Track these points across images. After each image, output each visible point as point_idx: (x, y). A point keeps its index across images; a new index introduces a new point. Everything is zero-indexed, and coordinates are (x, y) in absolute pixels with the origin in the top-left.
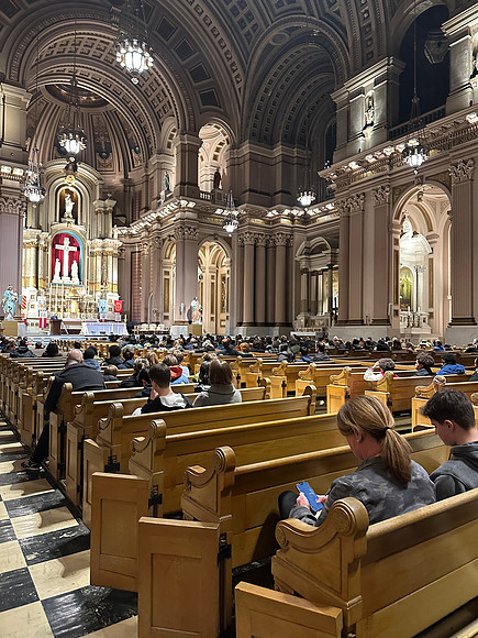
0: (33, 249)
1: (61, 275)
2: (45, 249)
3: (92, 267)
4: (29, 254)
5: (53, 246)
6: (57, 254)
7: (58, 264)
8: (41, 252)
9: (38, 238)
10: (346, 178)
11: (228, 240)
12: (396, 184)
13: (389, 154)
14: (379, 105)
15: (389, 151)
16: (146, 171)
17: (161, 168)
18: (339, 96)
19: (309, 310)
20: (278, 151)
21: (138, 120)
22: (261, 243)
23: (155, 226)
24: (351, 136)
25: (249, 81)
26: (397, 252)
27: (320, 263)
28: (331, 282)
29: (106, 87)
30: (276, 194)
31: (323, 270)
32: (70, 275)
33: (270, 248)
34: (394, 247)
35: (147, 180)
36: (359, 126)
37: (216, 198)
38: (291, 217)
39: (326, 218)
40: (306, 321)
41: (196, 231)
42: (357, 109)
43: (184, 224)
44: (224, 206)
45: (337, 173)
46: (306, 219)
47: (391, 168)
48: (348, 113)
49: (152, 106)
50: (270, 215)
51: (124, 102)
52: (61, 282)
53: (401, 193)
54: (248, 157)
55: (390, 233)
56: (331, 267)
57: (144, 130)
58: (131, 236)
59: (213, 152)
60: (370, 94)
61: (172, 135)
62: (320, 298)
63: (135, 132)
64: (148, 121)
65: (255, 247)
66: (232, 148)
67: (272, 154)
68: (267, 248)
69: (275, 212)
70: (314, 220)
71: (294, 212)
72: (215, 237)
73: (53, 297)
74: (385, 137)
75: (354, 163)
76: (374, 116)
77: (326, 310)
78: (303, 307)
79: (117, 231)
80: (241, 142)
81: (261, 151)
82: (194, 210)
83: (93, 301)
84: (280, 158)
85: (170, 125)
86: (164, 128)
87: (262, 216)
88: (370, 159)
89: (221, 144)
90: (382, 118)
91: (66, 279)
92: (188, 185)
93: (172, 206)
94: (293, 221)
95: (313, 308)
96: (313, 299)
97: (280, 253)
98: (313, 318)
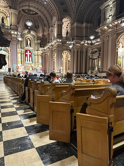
0: (20, 54)
1: (27, 61)
2: (23, 54)
3: (35, 59)
4: (19, 55)
5: (25, 53)
6: (26, 55)
7: (26, 58)
8: (22, 55)
9: (21, 51)
10: (104, 31)
11: (70, 50)
12: (118, 32)
13: (116, 24)
14: (114, 10)
15: (116, 23)
16: (48, 32)
17: (52, 31)
18: (102, 8)
19: (92, 69)
20: (84, 25)
21: (46, 18)
22: (79, 51)
23: (51, 47)
24: (105, 19)
25: (76, 5)
26: (117, 52)
27: (95, 56)
28: (98, 61)
29: (37, 9)
30: (83, 37)
31: (96, 58)
32: (30, 61)
33: (82, 52)
34: (117, 51)
35: (49, 35)
36: (107, 16)
37: (67, 39)
38: (88, 43)
39: (97, 43)
40: (91, 72)
41: (61, 48)
42: (107, 11)
43: (58, 46)
44: (69, 41)
45: (101, 30)
46: (92, 44)
47: (117, 28)
48: (105, 12)
49: (50, 13)
50: (82, 43)
51: (42, 13)
52: (27, 62)
53: (119, 35)
54: (76, 27)
55: (116, 47)
56: (98, 57)
57: (48, 21)
58: (45, 50)
59: (66, 26)
60: (111, 6)
61: (55, 22)
62: (95, 66)
63: (45, 22)
64: (49, 18)
65: (78, 52)
66: (72, 24)
67: (82, 26)
68: (81, 52)
69: (83, 42)
70: (94, 44)
71: (89, 42)
72: (67, 50)
73: (26, 66)
74: (115, 19)
75: (106, 27)
76: (112, 13)
77: (97, 69)
78: (90, 68)
79: (41, 49)
80: (74, 22)
81: (80, 25)
82: (61, 42)
83: (35, 68)
84: (85, 27)
85: (55, 19)
86: (53, 20)
87: (80, 43)
88: (111, 25)
89: (68, 24)
90: (114, 13)
91: (29, 62)
92: (60, 35)
93: (55, 41)
94: (88, 44)
95: (93, 68)
96: (93, 66)
97: (84, 54)
98: (93, 71)
